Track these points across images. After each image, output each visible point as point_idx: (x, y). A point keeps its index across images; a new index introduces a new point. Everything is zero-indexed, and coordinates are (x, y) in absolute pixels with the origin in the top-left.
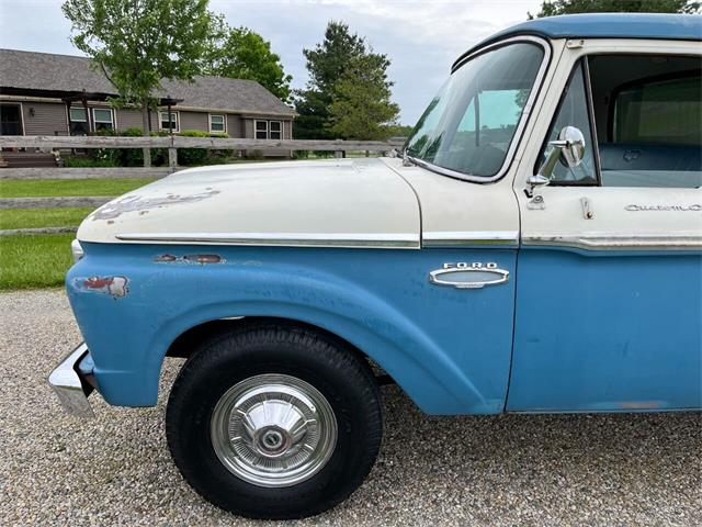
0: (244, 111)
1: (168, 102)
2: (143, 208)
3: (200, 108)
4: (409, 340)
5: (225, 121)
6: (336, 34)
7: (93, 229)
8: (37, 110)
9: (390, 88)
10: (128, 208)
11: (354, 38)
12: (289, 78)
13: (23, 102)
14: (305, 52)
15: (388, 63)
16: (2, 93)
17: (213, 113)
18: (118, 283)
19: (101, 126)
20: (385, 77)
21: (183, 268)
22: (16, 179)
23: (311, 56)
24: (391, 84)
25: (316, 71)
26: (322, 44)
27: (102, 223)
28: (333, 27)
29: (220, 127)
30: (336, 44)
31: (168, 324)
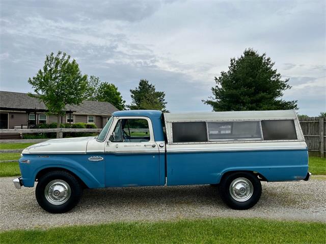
0: (103, 114)
1: (70, 112)
2: (35, 147)
3: (84, 114)
4: (84, 171)
5: (94, 119)
6: (143, 84)
7: (25, 151)
8: (15, 115)
9: (165, 105)
10: (32, 147)
11: (151, 85)
12: (124, 102)
13: (10, 113)
14: (131, 91)
15: (164, 95)
16: (1, 110)
17: (89, 116)
18: (28, 161)
19: (41, 122)
20: (164, 100)
21: (42, 158)
22: (5, 143)
23: (133, 92)
24: (166, 103)
25: (135, 98)
26: (138, 87)
27: (27, 150)
28: (143, 81)
29: (92, 121)
30: (143, 88)
31: (37, 169)
